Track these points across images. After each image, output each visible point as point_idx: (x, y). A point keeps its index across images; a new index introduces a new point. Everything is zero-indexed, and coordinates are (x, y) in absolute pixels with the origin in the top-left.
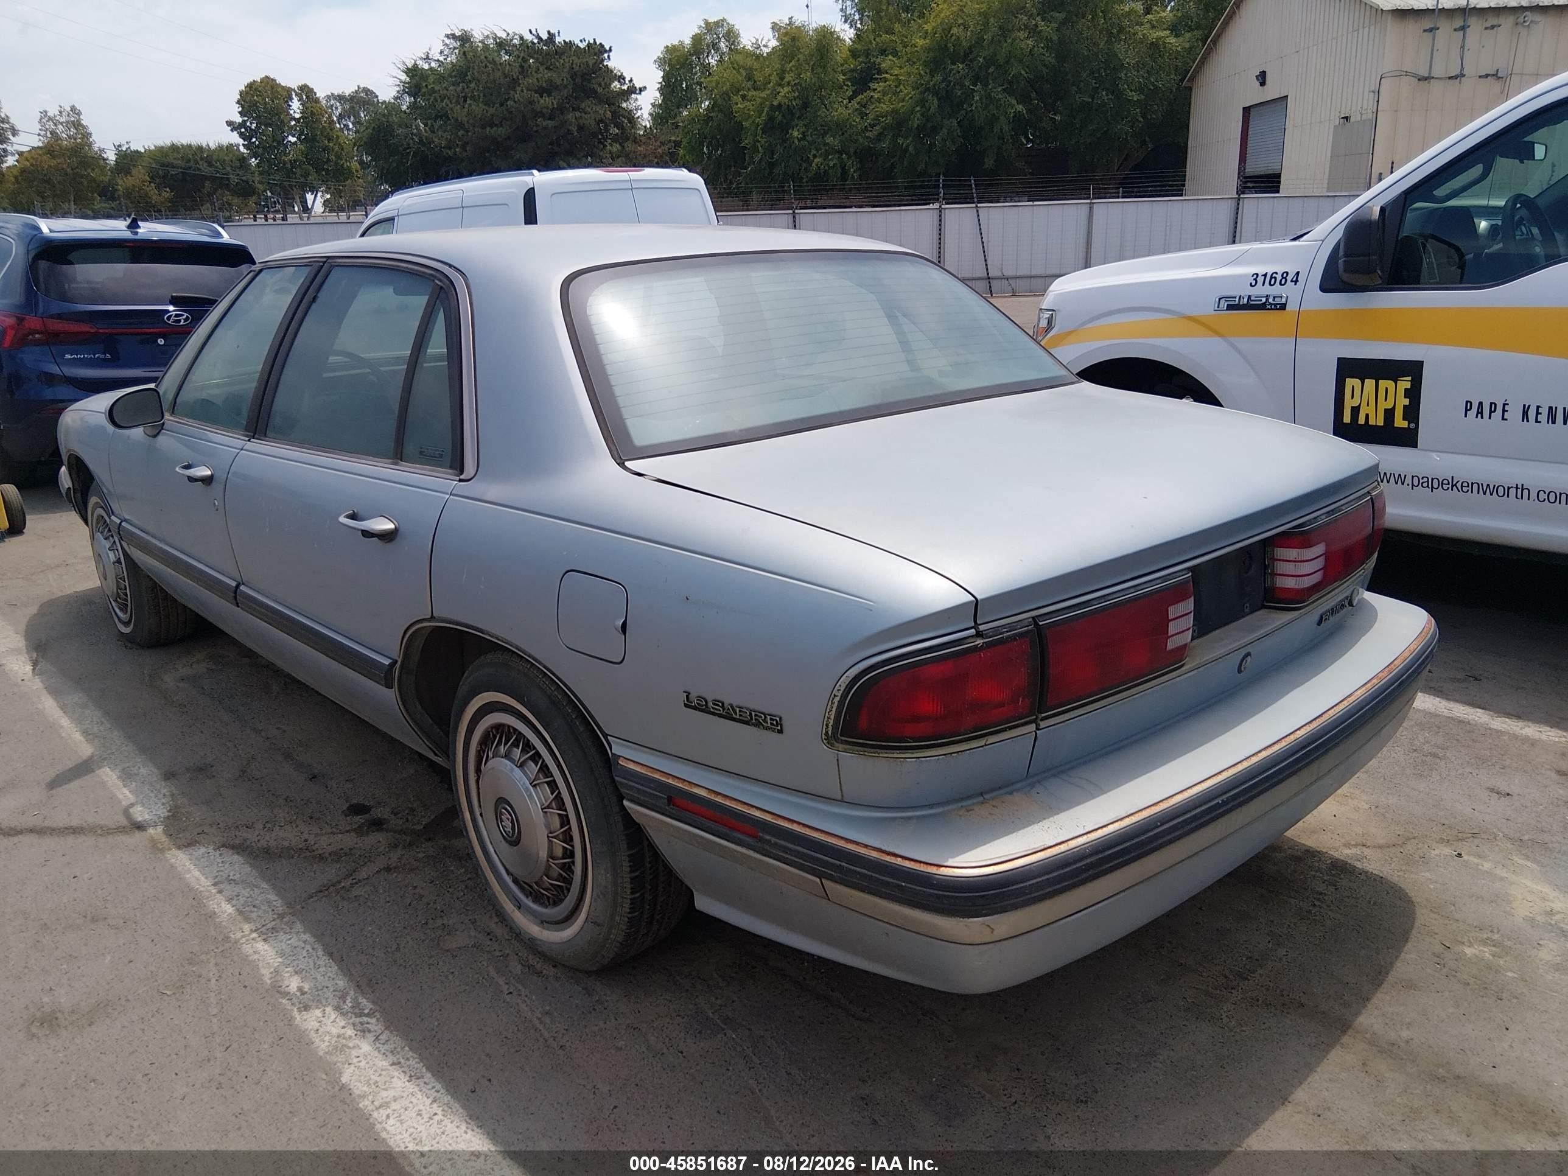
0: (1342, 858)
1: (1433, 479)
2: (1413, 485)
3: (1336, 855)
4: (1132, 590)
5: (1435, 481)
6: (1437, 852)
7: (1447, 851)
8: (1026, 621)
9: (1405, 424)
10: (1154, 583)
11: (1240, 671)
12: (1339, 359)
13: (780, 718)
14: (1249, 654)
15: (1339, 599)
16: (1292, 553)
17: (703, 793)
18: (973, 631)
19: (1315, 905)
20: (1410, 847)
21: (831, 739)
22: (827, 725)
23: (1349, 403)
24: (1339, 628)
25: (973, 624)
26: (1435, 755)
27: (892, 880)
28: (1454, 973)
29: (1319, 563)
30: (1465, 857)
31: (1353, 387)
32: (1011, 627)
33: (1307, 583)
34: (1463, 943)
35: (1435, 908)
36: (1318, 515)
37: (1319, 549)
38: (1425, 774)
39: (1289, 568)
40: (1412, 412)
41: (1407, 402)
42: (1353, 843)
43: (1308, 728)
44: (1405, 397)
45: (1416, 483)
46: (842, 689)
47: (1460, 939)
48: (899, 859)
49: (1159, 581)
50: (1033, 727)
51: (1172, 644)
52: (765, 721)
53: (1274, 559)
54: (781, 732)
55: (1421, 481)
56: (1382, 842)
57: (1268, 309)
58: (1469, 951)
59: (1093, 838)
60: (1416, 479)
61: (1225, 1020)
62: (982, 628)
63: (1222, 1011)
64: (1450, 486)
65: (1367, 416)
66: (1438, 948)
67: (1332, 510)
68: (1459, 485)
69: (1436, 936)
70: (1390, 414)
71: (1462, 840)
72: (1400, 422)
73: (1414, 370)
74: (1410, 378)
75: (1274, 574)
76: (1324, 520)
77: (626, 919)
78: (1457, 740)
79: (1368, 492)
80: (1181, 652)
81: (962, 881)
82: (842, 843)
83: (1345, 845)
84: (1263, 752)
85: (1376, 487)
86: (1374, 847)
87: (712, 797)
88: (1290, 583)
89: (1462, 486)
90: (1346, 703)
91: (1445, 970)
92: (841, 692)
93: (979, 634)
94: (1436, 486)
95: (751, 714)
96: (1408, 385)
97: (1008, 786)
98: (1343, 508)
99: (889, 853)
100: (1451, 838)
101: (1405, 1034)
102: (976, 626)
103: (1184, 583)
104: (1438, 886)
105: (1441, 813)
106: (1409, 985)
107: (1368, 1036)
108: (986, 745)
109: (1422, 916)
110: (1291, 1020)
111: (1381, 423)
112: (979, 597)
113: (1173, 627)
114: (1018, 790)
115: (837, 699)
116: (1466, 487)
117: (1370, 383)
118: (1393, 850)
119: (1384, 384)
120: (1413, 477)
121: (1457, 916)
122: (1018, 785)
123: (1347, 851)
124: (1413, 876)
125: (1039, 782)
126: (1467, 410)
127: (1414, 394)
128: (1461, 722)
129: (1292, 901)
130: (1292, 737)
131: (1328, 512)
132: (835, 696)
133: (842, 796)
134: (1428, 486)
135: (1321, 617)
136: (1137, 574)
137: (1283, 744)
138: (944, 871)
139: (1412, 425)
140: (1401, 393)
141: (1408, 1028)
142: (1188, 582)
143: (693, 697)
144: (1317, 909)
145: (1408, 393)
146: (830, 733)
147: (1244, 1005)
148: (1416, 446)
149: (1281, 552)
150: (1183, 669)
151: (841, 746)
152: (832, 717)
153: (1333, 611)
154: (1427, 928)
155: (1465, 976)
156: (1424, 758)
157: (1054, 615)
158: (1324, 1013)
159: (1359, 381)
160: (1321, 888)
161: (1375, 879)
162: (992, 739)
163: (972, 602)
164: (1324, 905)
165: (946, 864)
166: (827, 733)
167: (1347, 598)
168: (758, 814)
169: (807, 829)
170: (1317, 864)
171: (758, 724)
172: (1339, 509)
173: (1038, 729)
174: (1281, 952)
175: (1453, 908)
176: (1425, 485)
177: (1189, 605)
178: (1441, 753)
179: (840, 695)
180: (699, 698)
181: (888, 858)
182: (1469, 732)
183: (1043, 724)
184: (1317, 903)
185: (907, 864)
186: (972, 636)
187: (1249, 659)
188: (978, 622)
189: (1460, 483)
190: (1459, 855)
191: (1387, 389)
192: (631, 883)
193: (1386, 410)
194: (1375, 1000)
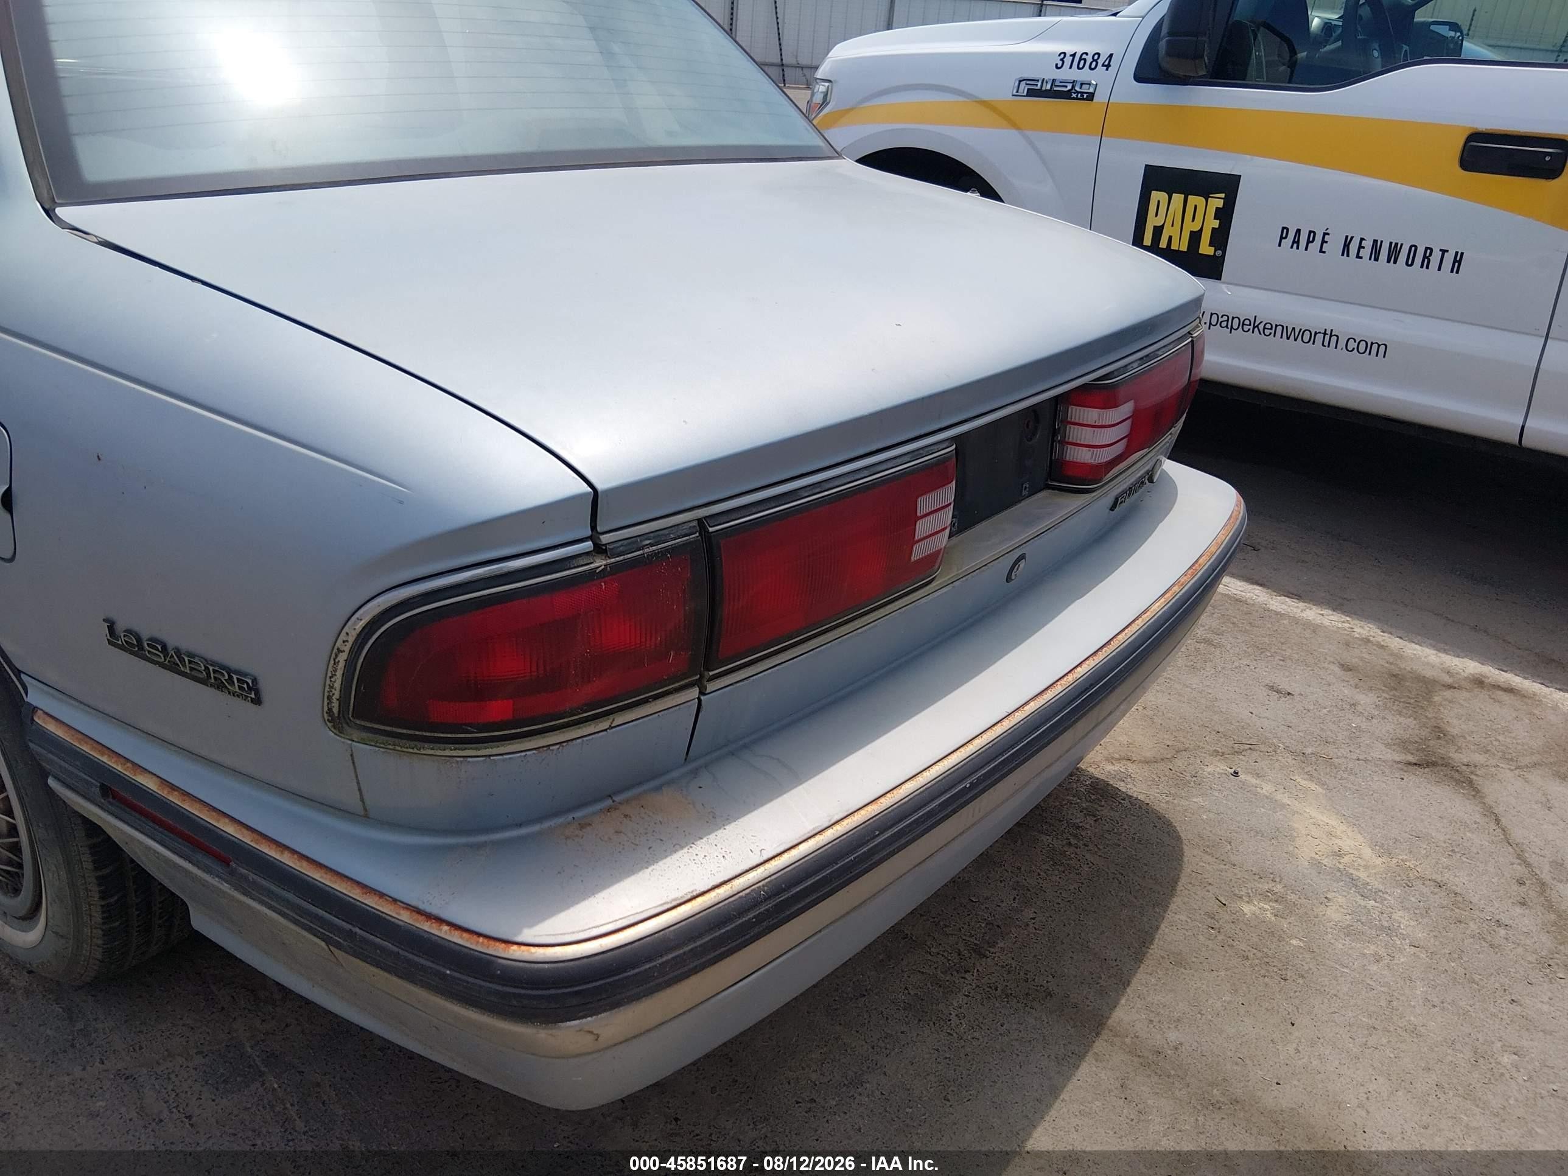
0: (1103, 777)
1: (1233, 318)
2: (1210, 323)
3: (1097, 773)
4: (866, 473)
5: (1236, 321)
6: (1209, 769)
7: (1222, 767)
8: (686, 526)
9: (1210, 251)
10: (899, 461)
11: (1009, 579)
12: (1146, 166)
13: (255, 680)
14: (1022, 557)
15: (1139, 475)
16: (1091, 415)
17: (151, 784)
18: (588, 545)
19: (1070, 844)
20: (1180, 763)
21: (337, 721)
22: (329, 698)
23: (1152, 222)
24: (1134, 509)
25: (589, 533)
26: (1208, 642)
27: (429, 964)
28: (1230, 942)
29: (1123, 430)
30: (1242, 776)
31: (1159, 202)
32: (657, 536)
33: (1105, 456)
34: (1241, 897)
35: (1208, 846)
36: (1127, 361)
37: (1126, 409)
38: (1198, 665)
39: (1085, 435)
40: (1220, 238)
41: (1216, 224)
42: (1117, 756)
43: (1091, 663)
44: (1215, 218)
45: (1214, 322)
46: (351, 639)
47: (1237, 892)
48: (446, 928)
49: (907, 458)
50: (694, 692)
51: (918, 552)
52: (232, 683)
53: (1066, 422)
54: (257, 701)
55: (1220, 320)
56: (1149, 755)
57: (1074, 99)
58: (1247, 909)
59: (773, 871)
60: (1215, 317)
61: (955, 1020)
62: (605, 539)
63: (951, 1008)
64: (1251, 327)
65: (1170, 238)
66: (1213, 905)
67: (1147, 356)
68: (1261, 327)
69: (1210, 888)
70: (1195, 237)
71: (1239, 753)
72: (1206, 248)
73: (1228, 185)
74: (1223, 195)
75: (1064, 443)
76: (1136, 369)
77: (100, 932)
78: (1234, 623)
79: (1189, 333)
80: (931, 561)
81: (543, 969)
82: (355, 894)
83: (1107, 760)
84: (1032, 704)
85: (1197, 326)
86: (1140, 761)
87: (164, 793)
88: (1084, 456)
89: (1264, 328)
90: (1140, 622)
91: (1220, 938)
92: (349, 645)
93: (600, 549)
94: (1235, 326)
95: (207, 668)
96: (1220, 203)
97: (654, 777)
98: (1160, 353)
99: (429, 917)
100: (1225, 750)
101: (1173, 1036)
102: (594, 537)
103: (941, 462)
104: (1211, 815)
105: (1216, 717)
106: (1180, 961)
107: (1128, 1040)
108: (611, 728)
109: (1193, 858)
110: (1036, 1019)
111: (1184, 247)
112: (600, 486)
113: (923, 528)
114: (669, 783)
115: (342, 658)
116: (1269, 329)
117: (1178, 198)
118: (1161, 766)
119: (1193, 200)
120: (1212, 314)
121: (1233, 858)
122: (675, 774)
123: (1110, 768)
124: (1183, 802)
125: (706, 767)
126: (1282, 238)
127: (1225, 215)
128: (1238, 601)
129: (1044, 838)
130: (1070, 678)
131: (1141, 359)
132: (340, 651)
133: (365, 810)
134: (1227, 327)
135: (1117, 499)
136: (874, 448)
137: (1059, 688)
138: (515, 952)
139: (1219, 253)
140: (1211, 212)
141: (1176, 1027)
142: (949, 458)
143: (120, 627)
144: (1072, 849)
145: (1219, 214)
146: (335, 710)
147: (979, 997)
148: (1219, 278)
149: (1077, 413)
150: (934, 584)
151: (356, 734)
152: (337, 685)
153: (1131, 490)
154: (1200, 877)
155: (1243, 946)
156: (1198, 645)
157: (734, 516)
158: (1075, 1006)
159: (1166, 195)
160: (1078, 818)
161: (1140, 807)
162: (619, 719)
163: (589, 493)
164: (1080, 844)
165: (519, 939)
166: (330, 710)
167: (1147, 473)
168: (230, 829)
169: (305, 864)
170: (1075, 786)
171: (220, 686)
172: (1154, 355)
173: (702, 693)
174: (1028, 913)
175: (1229, 847)
176: (1224, 324)
177: (949, 492)
178: (1216, 639)
179: (347, 648)
180: (129, 632)
181: (427, 926)
182: (1246, 614)
183: (710, 687)
184: (1073, 841)
185: (456, 938)
186: (588, 553)
187: (1022, 564)
188: (599, 529)
189: (1263, 325)
190: (1236, 774)
191: (1196, 206)
192: (100, 885)
193: (1192, 232)
194: (1135, 983)
